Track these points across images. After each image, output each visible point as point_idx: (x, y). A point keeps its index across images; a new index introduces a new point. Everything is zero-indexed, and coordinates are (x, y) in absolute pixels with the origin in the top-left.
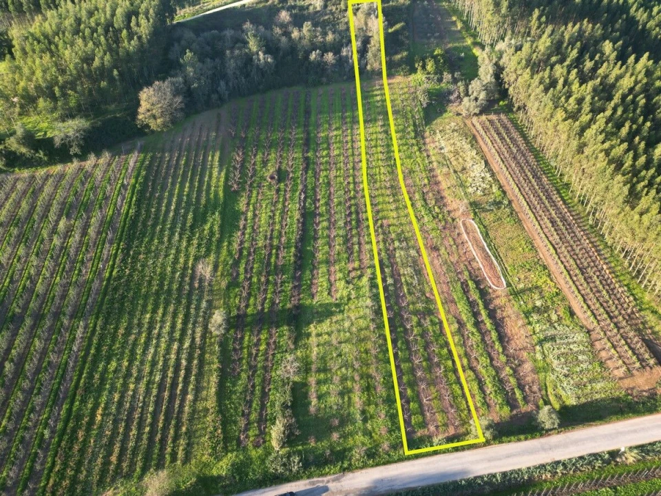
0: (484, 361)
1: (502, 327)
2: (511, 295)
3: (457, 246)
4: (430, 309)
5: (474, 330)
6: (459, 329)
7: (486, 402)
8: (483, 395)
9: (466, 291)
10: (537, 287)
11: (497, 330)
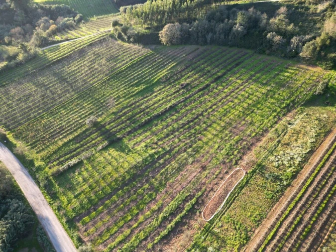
0: (142, 235)
1: (174, 235)
2: (205, 228)
3: (216, 178)
4: (159, 190)
5: (160, 219)
6: (155, 211)
7: (113, 249)
8: (116, 245)
9: (186, 200)
10: (224, 241)
11: (169, 232)
